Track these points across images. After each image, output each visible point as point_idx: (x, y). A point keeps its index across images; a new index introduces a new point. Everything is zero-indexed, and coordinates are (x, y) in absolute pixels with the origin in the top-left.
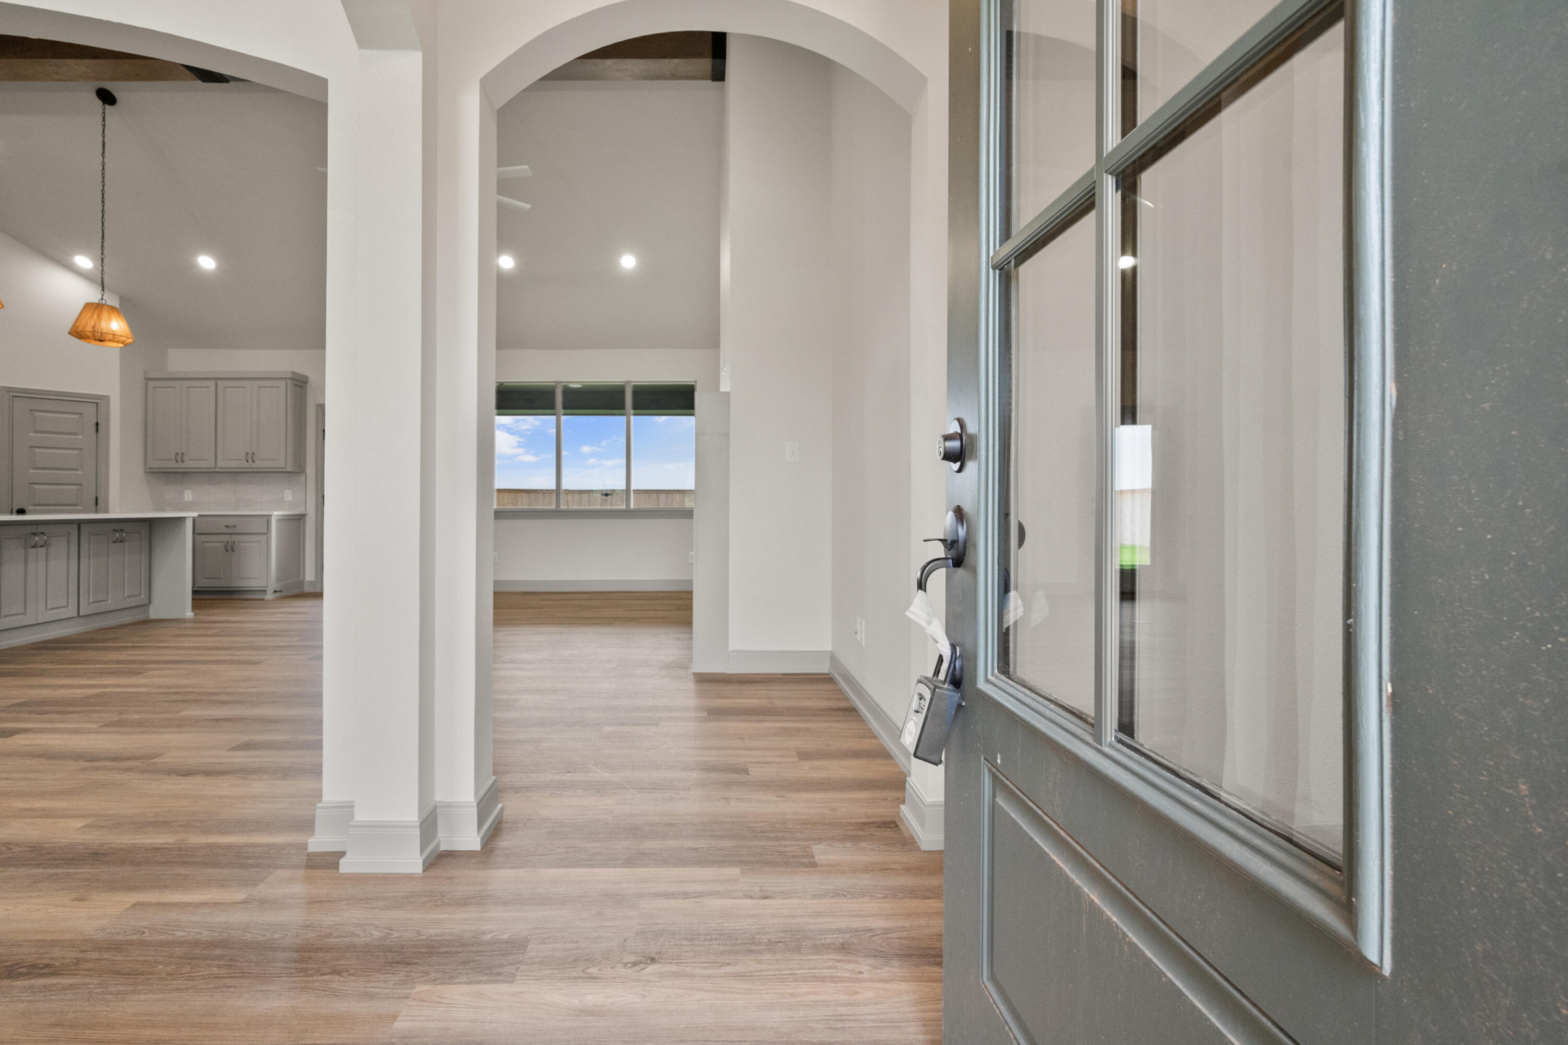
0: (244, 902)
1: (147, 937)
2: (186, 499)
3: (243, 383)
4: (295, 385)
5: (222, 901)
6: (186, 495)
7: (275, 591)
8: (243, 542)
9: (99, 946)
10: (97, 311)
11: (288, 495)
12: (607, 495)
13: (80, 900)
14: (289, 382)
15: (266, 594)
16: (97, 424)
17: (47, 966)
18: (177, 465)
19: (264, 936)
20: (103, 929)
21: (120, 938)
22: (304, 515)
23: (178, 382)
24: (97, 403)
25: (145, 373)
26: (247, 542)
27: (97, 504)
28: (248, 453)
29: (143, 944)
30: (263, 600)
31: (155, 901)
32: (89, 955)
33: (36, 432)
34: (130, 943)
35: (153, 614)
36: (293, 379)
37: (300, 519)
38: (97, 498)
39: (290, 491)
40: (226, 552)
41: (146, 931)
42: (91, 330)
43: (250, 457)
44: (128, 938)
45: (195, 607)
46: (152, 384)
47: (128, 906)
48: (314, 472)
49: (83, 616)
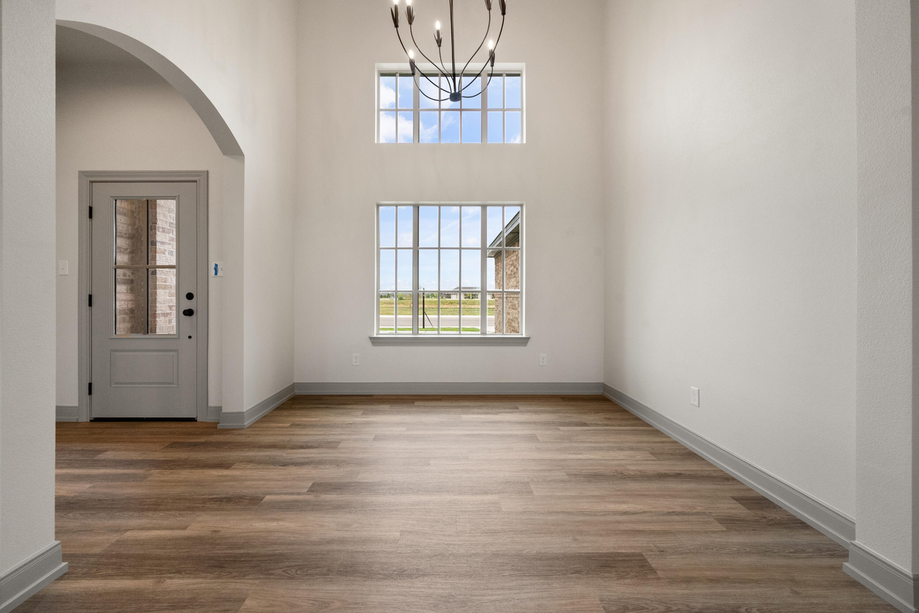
0: (126, 530)
1: (177, 513)
5: (139, 531)
9: (198, 509)
13: (215, 531)
17: (216, 501)
19: (123, 514)
20: (198, 516)
21: (189, 512)
29: (179, 510)
31: (175, 531)
32: (200, 505)
34: (184, 510)
41: (178, 515)
44: (185, 512)
47: (189, 527)
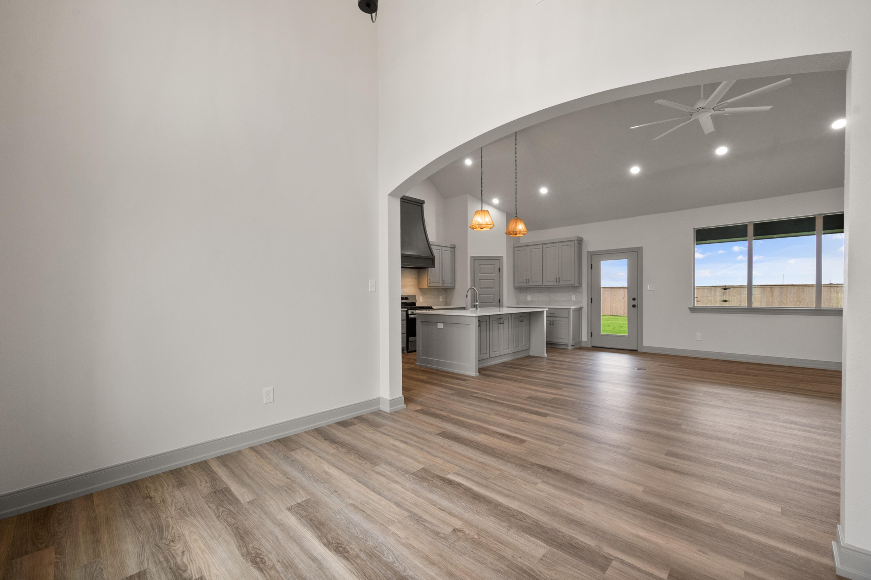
2: (528, 300)
3: (554, 245)
4: (578, 243)
6: (528, 298)
7: (572, 346)
8: (557, 321)
10: (515, 221)
11: (574, 298)
12: (725, 289)
14: (576, 242)
15: (568, 347)
16: (499, 269)
18: (527, 285)
22: (582, 308)
23: (527, 247)
24: (499, 260)
25: (514, 245)
26: (559, 321)
27: (499, 302)
28: (557, 278)
30: (567, 349)
33: (481, 273)
35: (531, 353)
36: (577, 240)
37: (580, 310)
38: (499, 300)
39: (574, 296)
40: (550, 325)
42: (512, 231)
43: (558, 280)
45: (547, 352)
46: (516, 249)
48: (586, 285)
49: (513, 353)
